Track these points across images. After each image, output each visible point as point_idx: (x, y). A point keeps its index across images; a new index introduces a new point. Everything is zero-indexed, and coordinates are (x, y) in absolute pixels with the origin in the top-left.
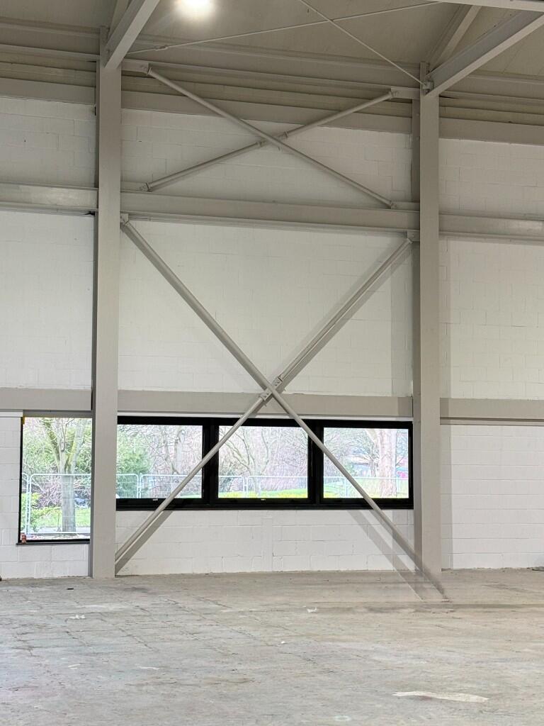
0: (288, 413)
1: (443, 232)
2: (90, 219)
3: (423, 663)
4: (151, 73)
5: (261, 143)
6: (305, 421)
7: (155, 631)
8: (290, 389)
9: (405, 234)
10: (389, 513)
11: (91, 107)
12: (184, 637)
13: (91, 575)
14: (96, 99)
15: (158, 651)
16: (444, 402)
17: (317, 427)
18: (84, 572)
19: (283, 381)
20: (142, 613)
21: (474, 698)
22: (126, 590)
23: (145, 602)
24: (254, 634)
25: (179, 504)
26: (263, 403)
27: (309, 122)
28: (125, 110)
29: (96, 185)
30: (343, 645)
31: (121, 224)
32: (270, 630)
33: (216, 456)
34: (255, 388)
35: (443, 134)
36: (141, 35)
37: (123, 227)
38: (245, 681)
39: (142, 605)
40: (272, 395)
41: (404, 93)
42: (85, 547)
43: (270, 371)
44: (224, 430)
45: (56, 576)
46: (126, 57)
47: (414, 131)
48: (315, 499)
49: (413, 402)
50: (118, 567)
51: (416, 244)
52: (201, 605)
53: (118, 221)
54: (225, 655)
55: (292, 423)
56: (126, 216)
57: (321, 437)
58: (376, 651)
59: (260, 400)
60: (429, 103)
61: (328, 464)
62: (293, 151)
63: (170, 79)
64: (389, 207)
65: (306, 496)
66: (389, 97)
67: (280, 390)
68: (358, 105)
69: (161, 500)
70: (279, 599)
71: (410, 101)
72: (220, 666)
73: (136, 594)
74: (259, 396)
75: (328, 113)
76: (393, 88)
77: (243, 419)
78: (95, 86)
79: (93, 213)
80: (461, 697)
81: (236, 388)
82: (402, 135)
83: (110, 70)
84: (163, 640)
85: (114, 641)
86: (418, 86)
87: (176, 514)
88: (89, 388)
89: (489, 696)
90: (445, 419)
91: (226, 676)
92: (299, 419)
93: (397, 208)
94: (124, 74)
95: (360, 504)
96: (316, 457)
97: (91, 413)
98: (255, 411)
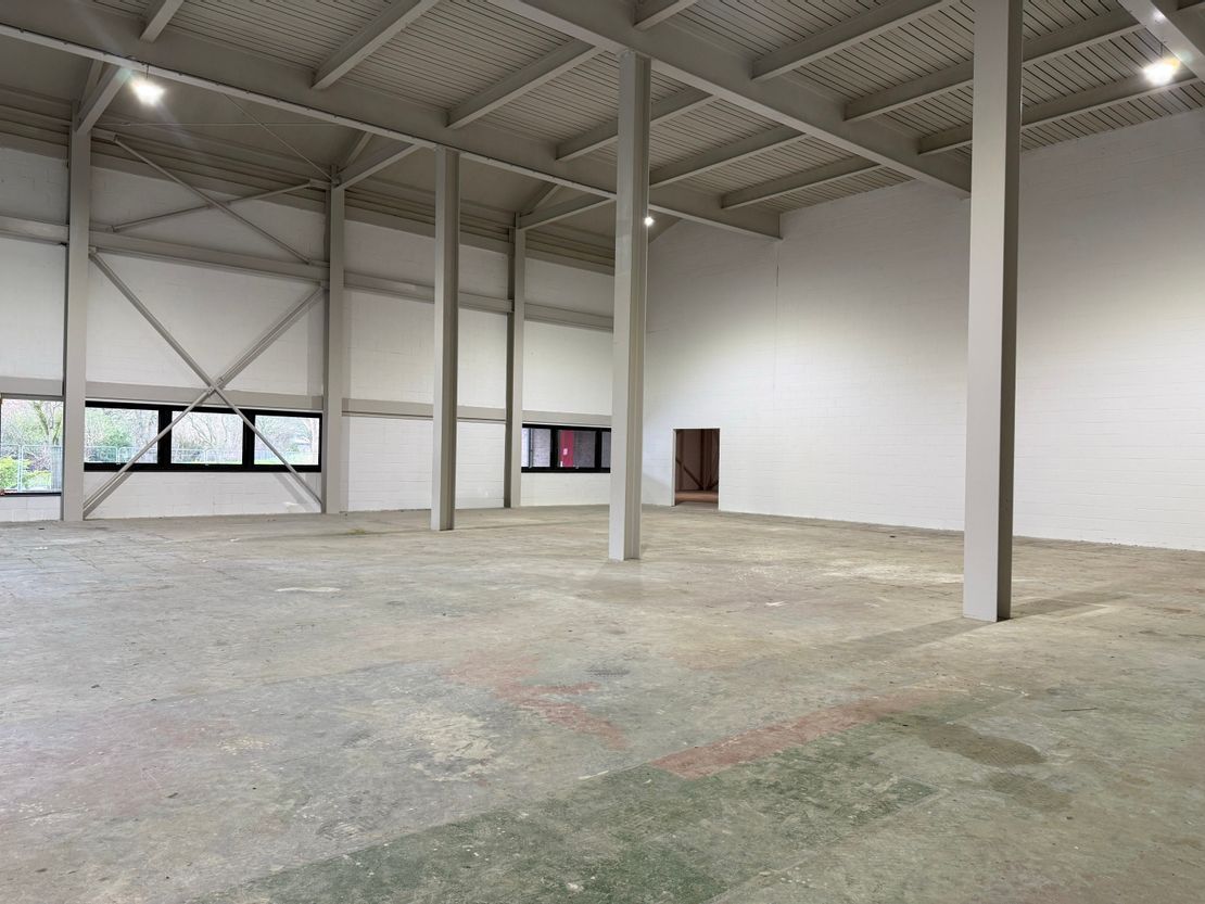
0: (227, 404)
1: (347, 285)
2: (63, 248)
3: (304, 570)
4: (117, 142)
5: (209, 206)
6: (241, 410)
7: (105, 556)
8: (229, 387)
9: (318, 284)
10: (303, 475)
11: (65, 161)
12: (127, 560)
13: (62, 519)
14: (68, 156)
15: (102, 570)
16: (345, 401)
17: (250, 415)
18: (57, 517)
19: (224, 381)
20: (97, 544)
21: (331, 590)
22: (90, 529)
23: (102, 537)
24: (185, 557)
25: (137, 467)
26: (208, 396)
27: (247, 196)
28: (94, 167)
29: (68, 223)
30: (249, 561)
31: (90, 255)
32: (197, 553)
33: (170, 433)
34: (202, 385)
35: (347, 217)
36: (107, 112)
37: (91, 256)
38: (167, 587)
39: (100, 539)
40: (215, 391)
41: (320, 184)
42: (58, 498)
43: (213, 373)
44: (175, 415)
45: (32, 520)
46: (94, 126)
47: (327, 212)
48: (248, 465)
49: (324, 400)
50: (85, 514)
51: (327, 291)
52: (148, 538)
53: (87, 252)
54: (156, 571)
55: (230, 411)
56: (94, 249)
57: (253, 422)
58: (273, 565)
59: (205, 394)
60: (338, 194)
61: (258, 442)
62: (234, 215)
63: (134, 149)
64: (307, 263)
65: (241, 463)
66: (308, 185)
67: (221, 387)
68: (286, 188)
69: (123, 465)
70: (212, 533)
71: (324, 191)
72: (149, 578)
73: (98, 532)
74: (205, 391)
75: (263, 191)
76: (312, 180)
77: (191, 407)
78: (68, 145)
79: (65, 244)
80: (322, 590)
81: (187, 385)
82: (317, 214)
83: (81, 135)
84: (110, 563)
85: (69, 564)
86: (330, 181)
87: (135, 475)
88: (61, 378)
89: (342, 587)
90: (346, 412)
91: (153, 585)
92: (236, 409)
93: (313, 265)
94: (93, 139)
95: (282, 469)
96: (249, 437)
97: (62, 398)
98: (201, 402)
